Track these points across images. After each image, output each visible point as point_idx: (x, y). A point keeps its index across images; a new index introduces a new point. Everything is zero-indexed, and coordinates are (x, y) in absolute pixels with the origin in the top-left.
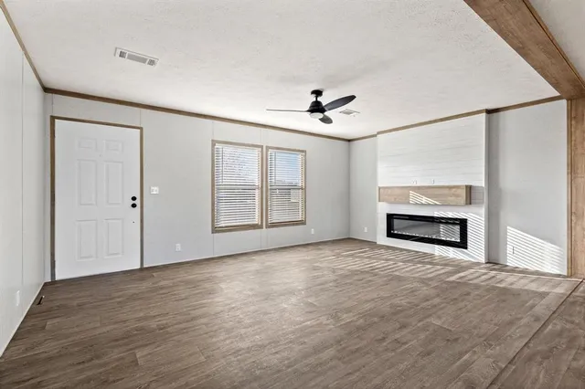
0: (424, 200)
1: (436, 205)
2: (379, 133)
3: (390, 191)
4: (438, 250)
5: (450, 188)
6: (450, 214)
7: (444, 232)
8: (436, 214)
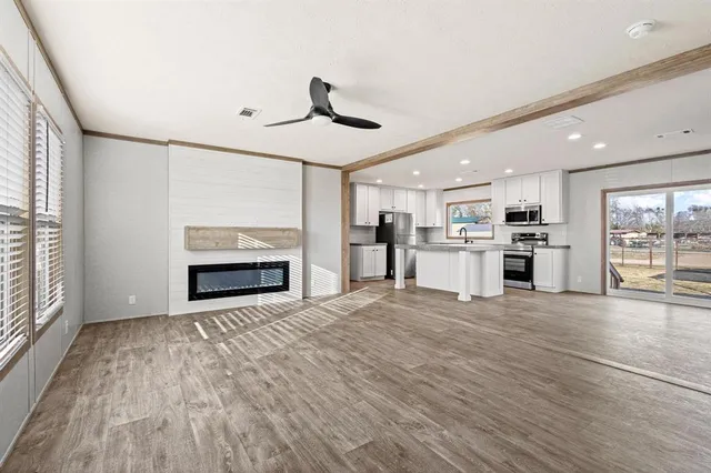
0: (257, 244)
1: (270, 249)
2: (171, 142)
3: (208, 233)
4: (260, 300)
5: (284, 230)
6: (273, 258)
7: (265, 279)
8: (259, 259)
